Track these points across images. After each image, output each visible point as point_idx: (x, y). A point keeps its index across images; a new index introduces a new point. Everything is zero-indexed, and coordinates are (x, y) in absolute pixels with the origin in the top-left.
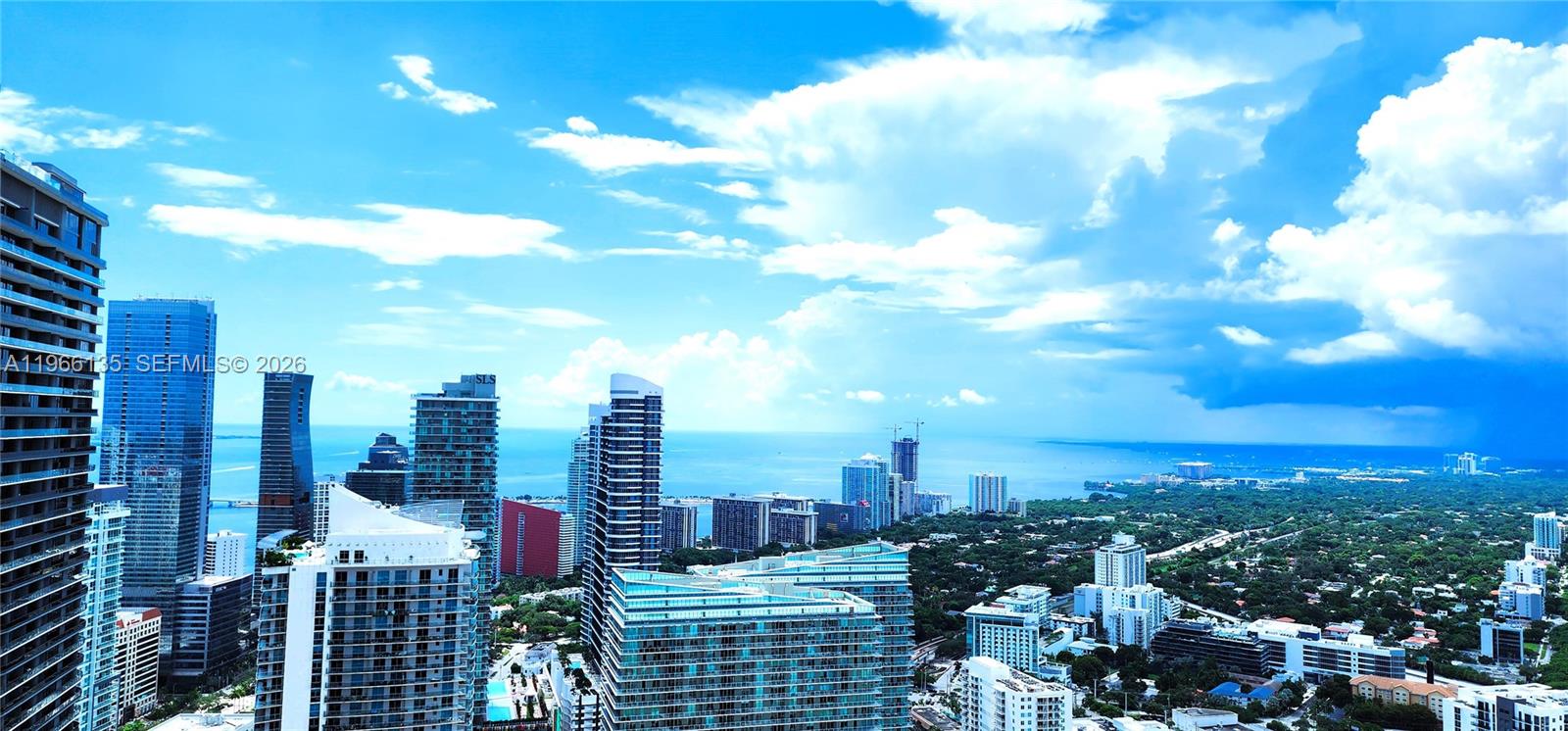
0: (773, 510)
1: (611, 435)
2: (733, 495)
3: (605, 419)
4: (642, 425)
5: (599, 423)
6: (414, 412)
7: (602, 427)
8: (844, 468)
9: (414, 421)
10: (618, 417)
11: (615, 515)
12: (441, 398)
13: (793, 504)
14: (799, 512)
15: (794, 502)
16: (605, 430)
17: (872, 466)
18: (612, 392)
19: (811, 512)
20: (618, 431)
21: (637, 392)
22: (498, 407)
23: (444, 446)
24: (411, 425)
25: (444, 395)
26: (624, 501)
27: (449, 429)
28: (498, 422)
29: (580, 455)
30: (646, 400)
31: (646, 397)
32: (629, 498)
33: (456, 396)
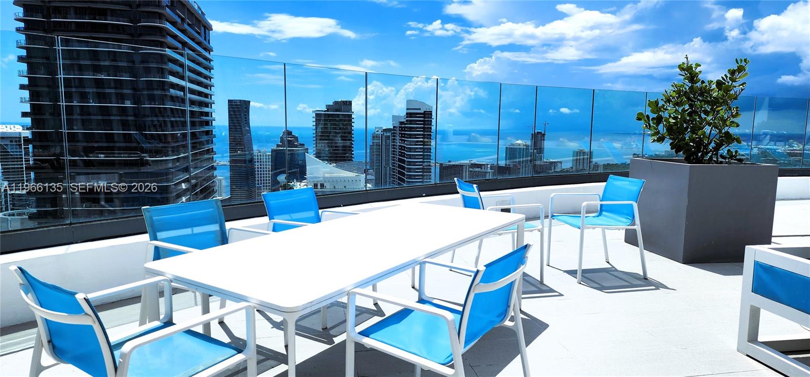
0: (471, 169)
1: (407, 131)
2: (450, 162)
3: (402, 123)
4: (422, 126)
5: (397, 125)
6: (314, 120)
7: (400, 127)
8: (507, 148)
9: (314, 124)
10: (411, 122)
11: (409, 170)
12: (327, 113)
13: (480, 166)
14: (483, 170)
15: (480, 165)
16: (402, 129)
17: (522, 147)
18: (407, 109)
19: (489, 170)
20: (411, 129)
21: (420, 109)
22: (353, 117)
23: (329, 136)
24: (313, 126)
25: (328, 111)
26: (414, 163)
27: (331, 128)
28: (353, 124)
29: (375, 141)
30: (425, 113)
31: (425, 111)
32: (416, 162)
33: (334, 112)
